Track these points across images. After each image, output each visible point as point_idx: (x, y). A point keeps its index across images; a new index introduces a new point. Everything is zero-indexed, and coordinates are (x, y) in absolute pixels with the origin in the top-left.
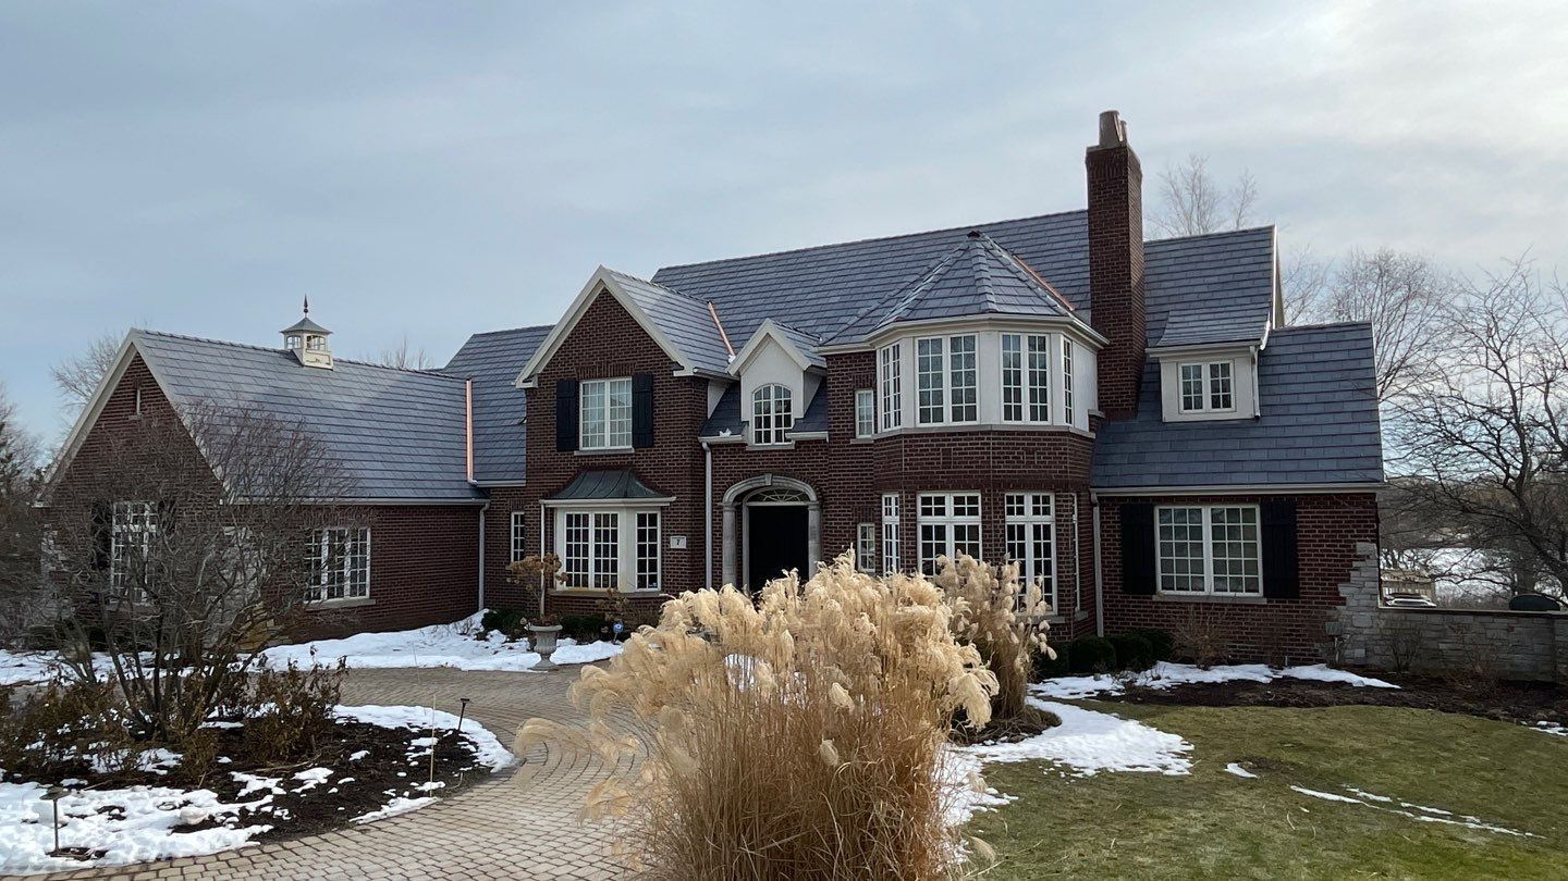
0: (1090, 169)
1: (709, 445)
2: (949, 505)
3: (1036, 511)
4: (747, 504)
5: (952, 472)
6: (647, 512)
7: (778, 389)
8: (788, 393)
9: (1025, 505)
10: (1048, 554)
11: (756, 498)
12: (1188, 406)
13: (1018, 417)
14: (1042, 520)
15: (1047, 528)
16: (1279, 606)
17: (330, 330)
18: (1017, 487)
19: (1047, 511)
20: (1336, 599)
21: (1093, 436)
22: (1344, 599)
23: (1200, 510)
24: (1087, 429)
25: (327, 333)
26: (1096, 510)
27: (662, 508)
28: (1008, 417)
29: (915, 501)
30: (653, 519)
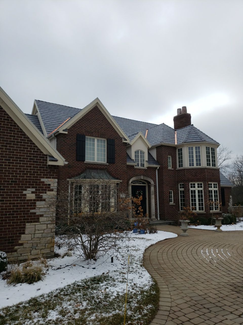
2: (196, 186)
7: (141, 152)
29: (189, 184)
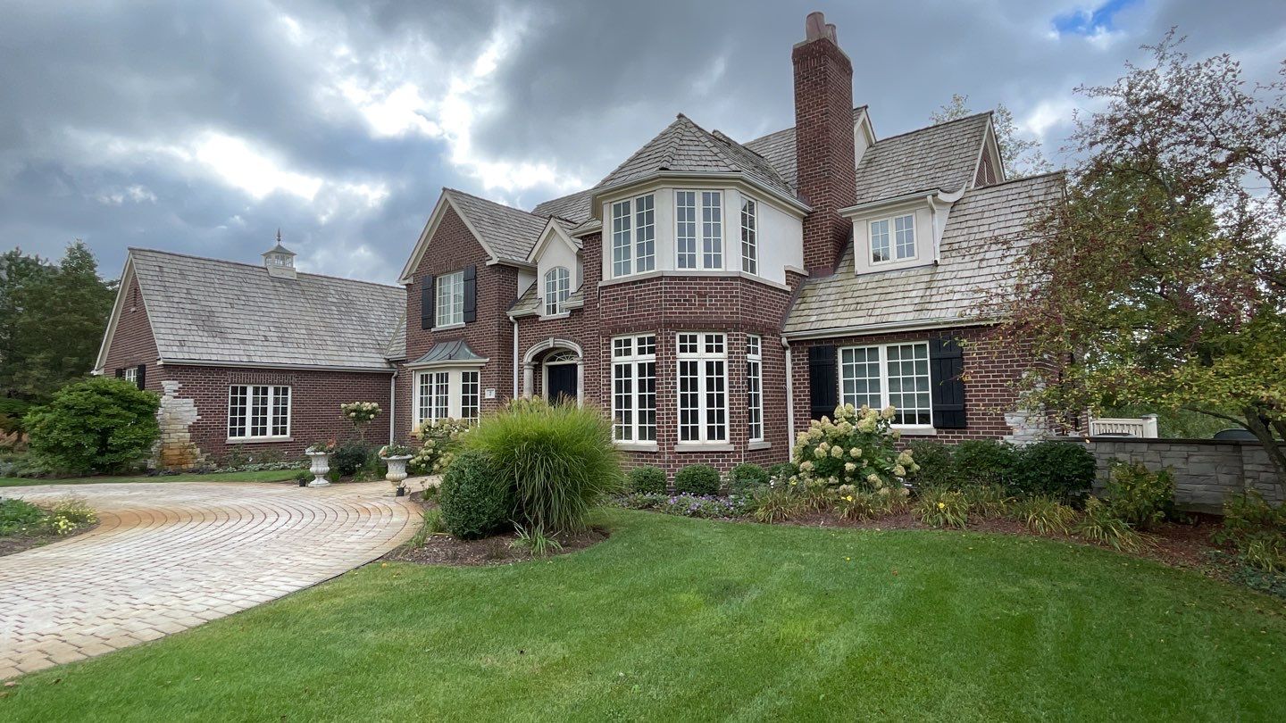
0: (795, 63)
1: (515, 318)
2: (634, 346)
3: (709, 349)
4: (545, 364)
5: (635, 316)
6: (470, 371)
7: (561, 271)
8: (567, 274)
9: (698, 344)
10: (720, 387)
11: (553, 359)
12: (877, 258)
13: (692, 264)
14: (715, 357)
15: (720, 364)
16: (948, 437)
17: (294, 252)
18: (688, 327)
19: (719, 349)
20: (1002, 428)
21: (789, 288)
22: (1009, 428)
23: (877, 349)
24: (784, 284)
25: (294, 254)
26: (788, 353)
27: (481, 367)
28: (681, 264)
29: (610, 344)
30: (474, 377)
